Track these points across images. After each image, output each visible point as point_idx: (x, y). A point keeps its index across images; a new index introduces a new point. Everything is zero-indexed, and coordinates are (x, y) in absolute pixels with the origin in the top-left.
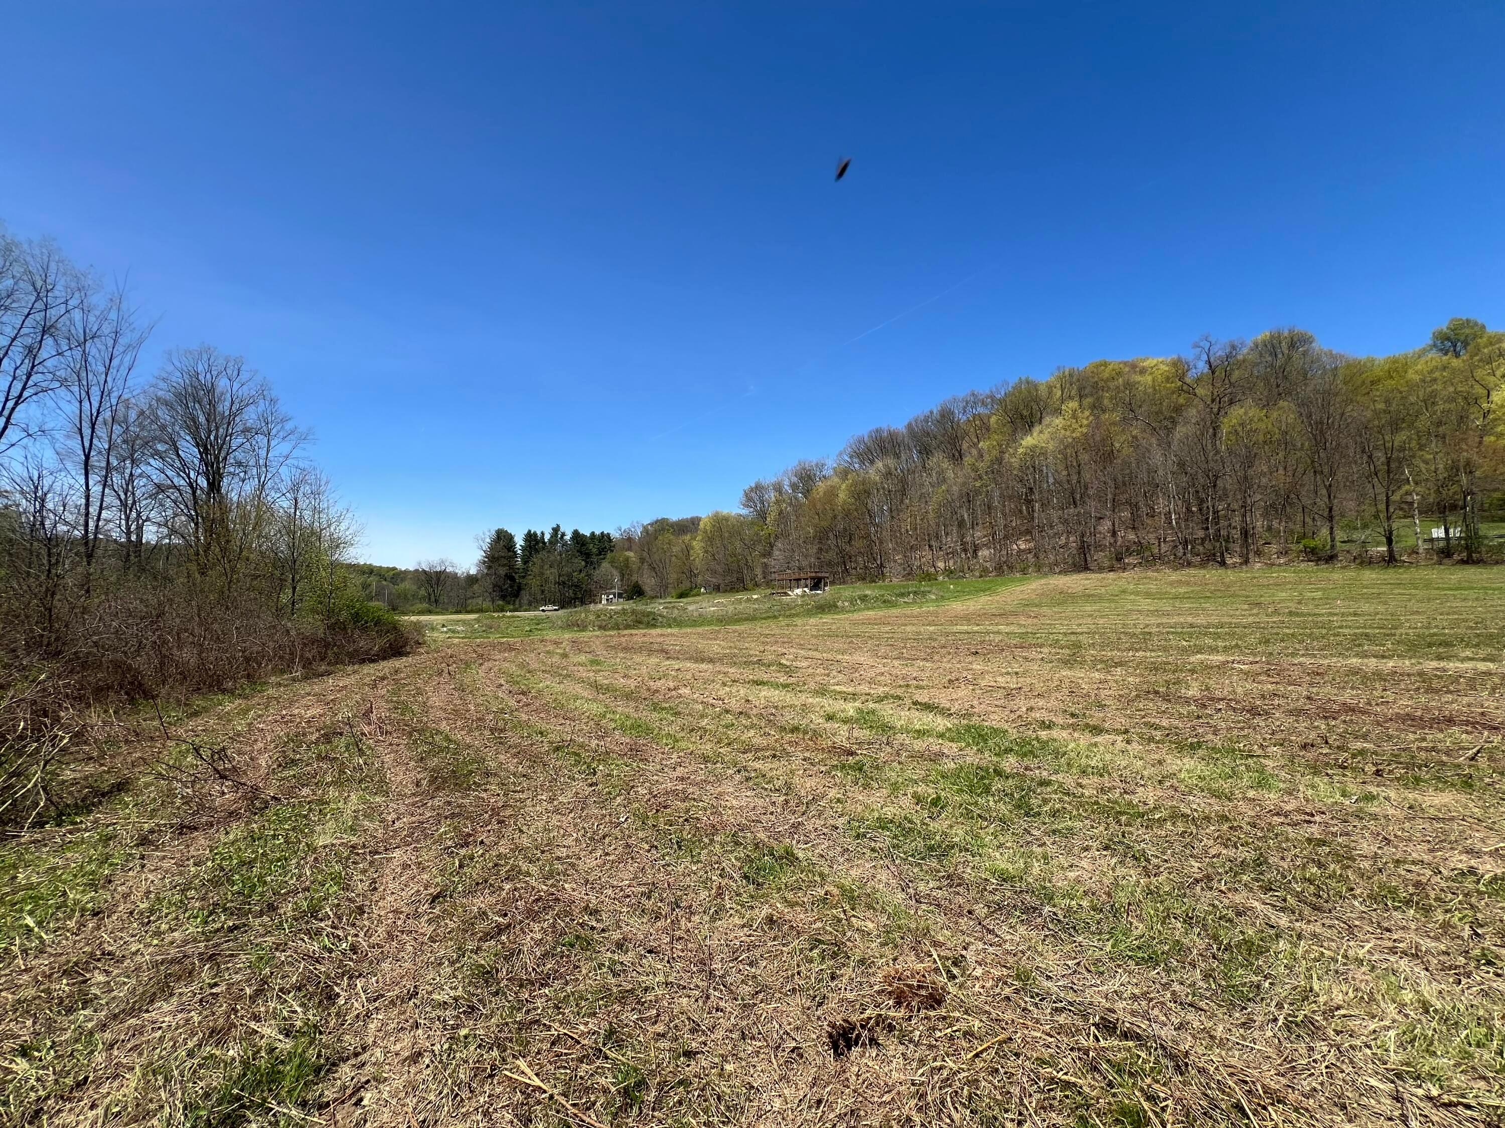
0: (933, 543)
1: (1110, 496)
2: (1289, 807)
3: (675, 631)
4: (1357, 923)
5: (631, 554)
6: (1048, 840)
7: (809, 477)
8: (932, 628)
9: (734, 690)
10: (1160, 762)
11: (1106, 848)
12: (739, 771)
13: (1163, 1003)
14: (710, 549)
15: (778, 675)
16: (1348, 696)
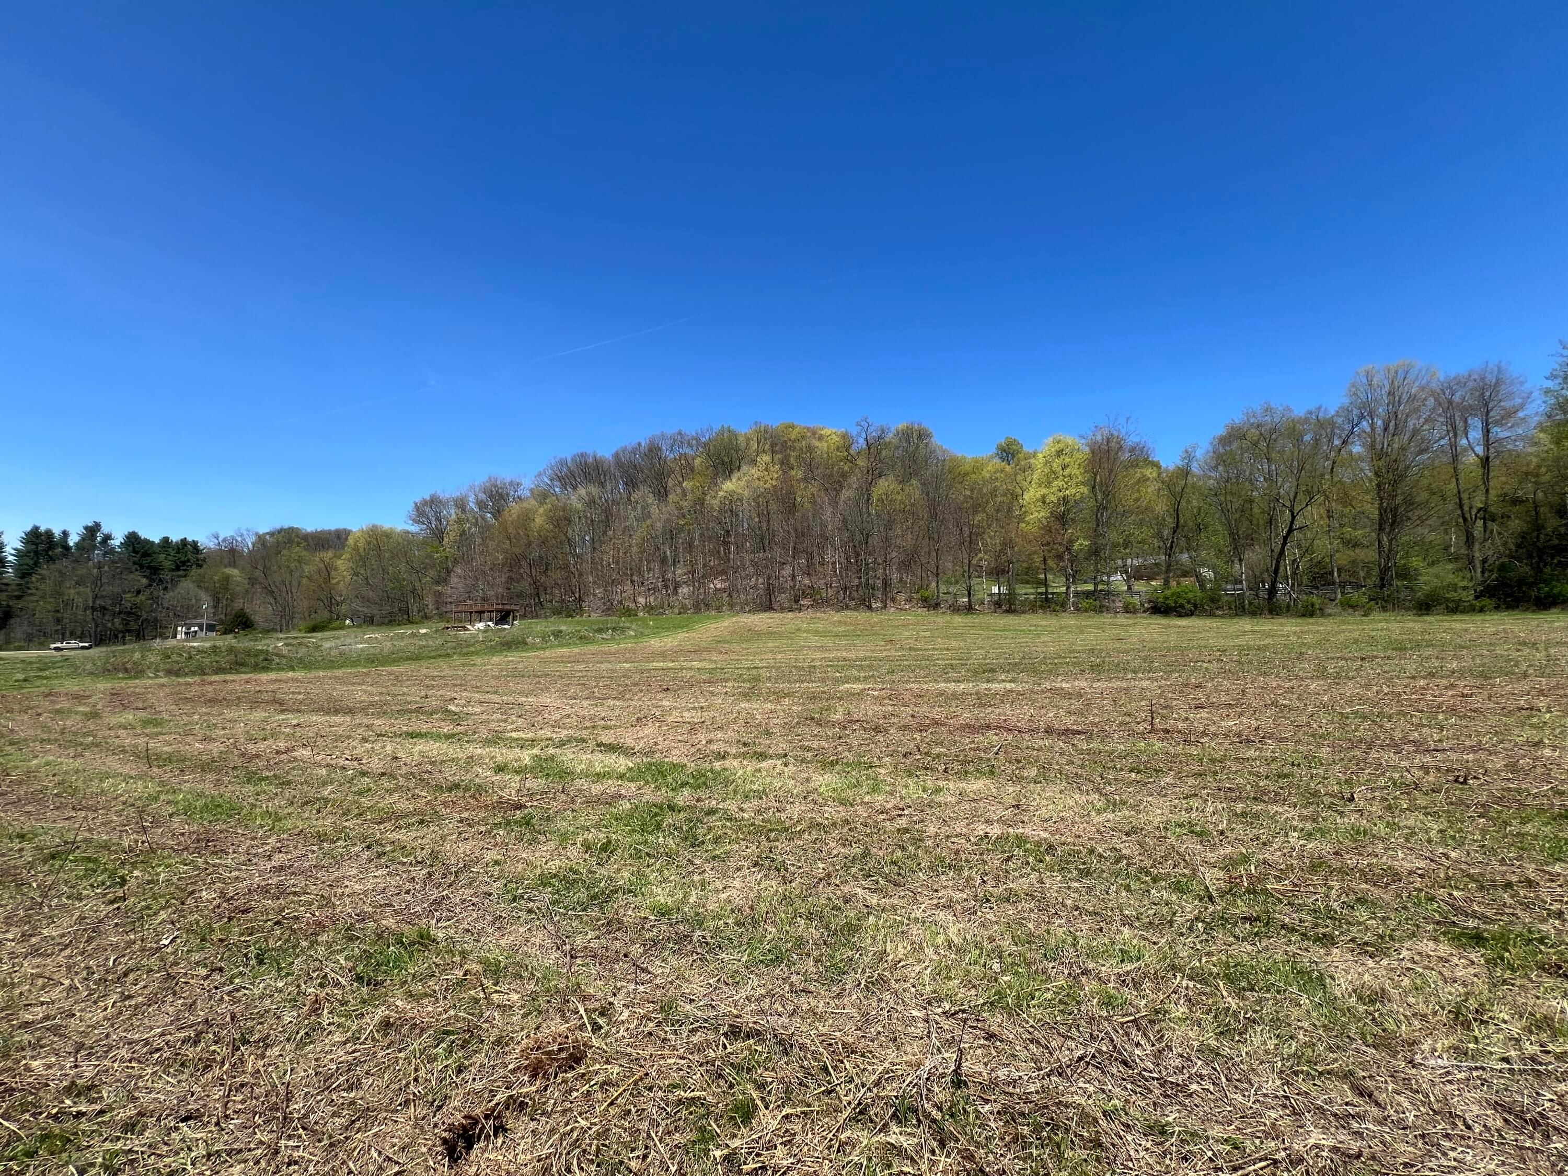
0: (635, 578)
1: (792, 545)
2: (889, 806)
3: (299, 674)
4: (920, 890)
5: (234, 572)
6: (707, 867)
7: (501, 496)
8: (627, 666)
9: (377, 746)
10: (808, 780)
11: (755, 865)
12: (368, 847)
13: (783, 996)
14: (362, 572)
15: (443, 724)
16: (937, 713)
